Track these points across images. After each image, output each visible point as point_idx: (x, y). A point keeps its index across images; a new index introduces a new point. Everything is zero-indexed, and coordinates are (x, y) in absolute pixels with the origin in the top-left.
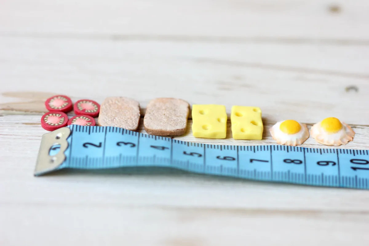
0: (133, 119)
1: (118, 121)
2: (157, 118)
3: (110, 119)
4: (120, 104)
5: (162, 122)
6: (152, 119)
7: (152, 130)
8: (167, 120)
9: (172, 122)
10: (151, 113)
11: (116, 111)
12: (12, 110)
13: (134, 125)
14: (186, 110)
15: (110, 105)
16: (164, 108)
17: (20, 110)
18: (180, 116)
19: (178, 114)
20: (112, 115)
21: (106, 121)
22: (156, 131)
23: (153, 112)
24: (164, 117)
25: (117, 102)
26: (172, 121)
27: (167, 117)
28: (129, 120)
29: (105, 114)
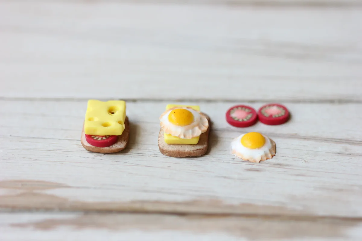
7: (169, 151)
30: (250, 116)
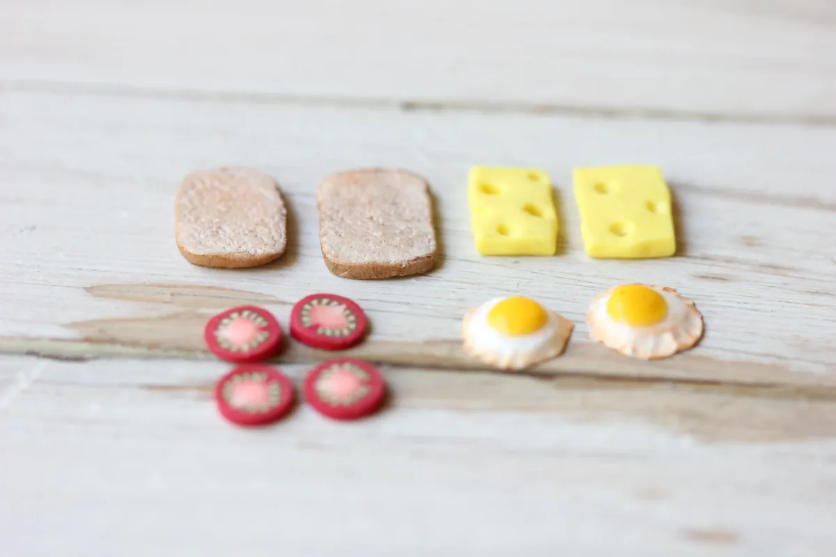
0: (271, 225)
1: (232, 234)
2: (354, 230)
3: (209, 232)
4: (226, 188)
5: (371, 242)
6: (342, 235)
7: (350, 267)
8: (384, 234)
9: (398, 239)
10: (335, 217)
11: (221, 207)
12: (113, 341)
13: (276, 241)
14: (424, 200)
15: (199, 193)
16: (363, 199)
17: (135, 344)
18: (413, 219)
19: (407, 214)
20: (212, 221)
21: (197, 236)
22: (361, 267)
23: (340, 214)
24: (371, 225)
25: (217, 184)
26: (396, 234)
27: (379, 224)
28: (261, 231)
29: (192, 219)
30: (261, 337)
